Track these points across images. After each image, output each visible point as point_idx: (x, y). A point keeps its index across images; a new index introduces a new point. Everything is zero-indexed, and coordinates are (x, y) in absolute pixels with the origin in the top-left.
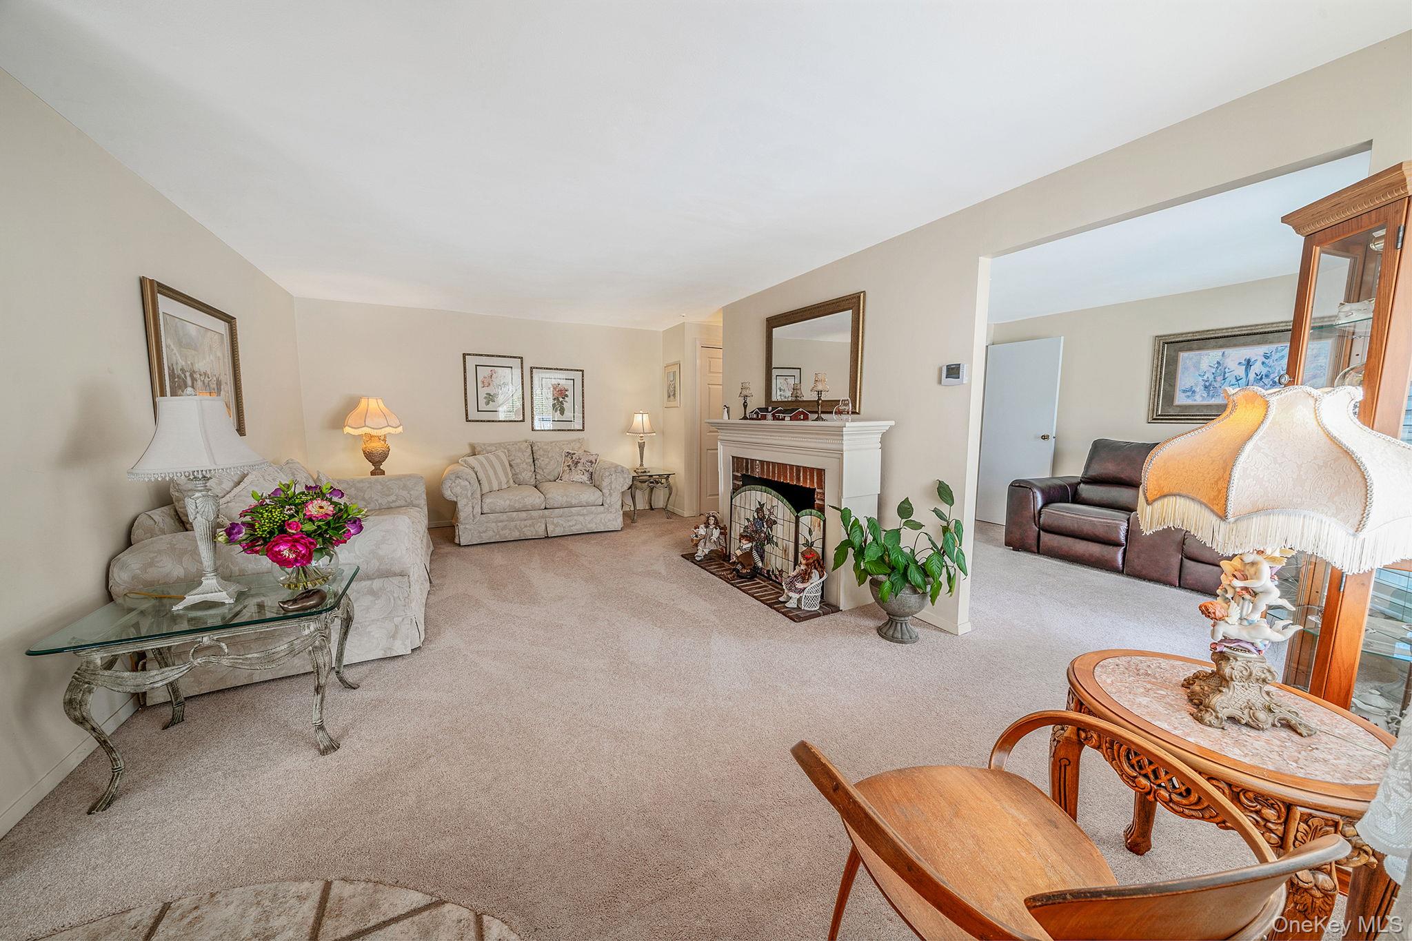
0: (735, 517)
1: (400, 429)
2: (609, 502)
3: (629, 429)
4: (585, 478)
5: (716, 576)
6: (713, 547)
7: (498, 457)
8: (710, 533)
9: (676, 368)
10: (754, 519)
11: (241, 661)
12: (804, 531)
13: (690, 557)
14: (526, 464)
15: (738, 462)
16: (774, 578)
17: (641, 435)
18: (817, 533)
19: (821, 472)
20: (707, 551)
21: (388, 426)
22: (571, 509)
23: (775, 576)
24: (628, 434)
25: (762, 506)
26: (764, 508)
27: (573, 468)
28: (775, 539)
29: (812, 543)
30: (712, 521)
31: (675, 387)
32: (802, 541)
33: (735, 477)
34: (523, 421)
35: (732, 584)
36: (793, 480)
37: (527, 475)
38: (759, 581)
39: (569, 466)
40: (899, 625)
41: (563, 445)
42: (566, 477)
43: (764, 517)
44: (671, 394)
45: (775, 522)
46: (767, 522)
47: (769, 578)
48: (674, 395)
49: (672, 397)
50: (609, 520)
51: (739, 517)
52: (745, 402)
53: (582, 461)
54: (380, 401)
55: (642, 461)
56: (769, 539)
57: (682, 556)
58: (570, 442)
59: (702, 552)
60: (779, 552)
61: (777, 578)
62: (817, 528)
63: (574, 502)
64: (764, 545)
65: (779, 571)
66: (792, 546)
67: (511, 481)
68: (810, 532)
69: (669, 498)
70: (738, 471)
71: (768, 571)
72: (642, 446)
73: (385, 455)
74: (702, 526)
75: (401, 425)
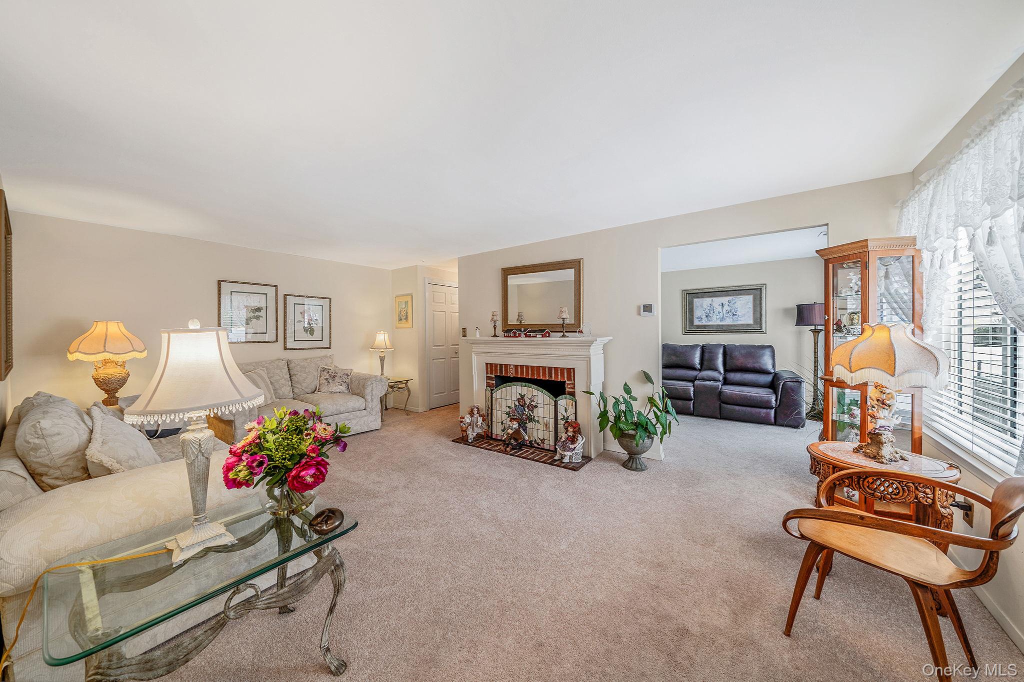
0: (496, 406)
1: (145, 353)
2: (369, 407)
3: (370, 346)
4: (343, 388)
6: (479, 431)
7: (260, 376)
8: (475, 421)
9: (408, 298)
10: (516, 406)
12: (561, 410)
13: (463, 440)
14: (285, 380)
15: (490, 367)
16: (536, 445)
17: (382, 350)
18: (571, 410)
19: (571, 372)
20: (475, 434)
21: (134, 350)
22: (341, 415)
23: (538, 444)
24: (370, 349)
25: (522, 397)
26: (525, 398)
27: (331, 381)
28: (536, 418)
29: (568, 418)
30: (475, 411)
31: (407, 313)
32: (560, 417)
33: (488, 378)
34: (277, 341)
36: (546, 377)
37: (286, 390)
39: (327, 379)
40: (638, 460)
41: (317, 361)
42: (324, 389)
43: (525, 404)
45: (536, 407)
46: (528, 407)
47: (531, 446)
48: (406, 318)
49: (403, 320)
50: (372, 421)
51: (501, 407)
52: (495, 325)
53: (338, 375)
54: (121, 324)
55: (382, 371)
56: (531, 419)
57: (453, 441)
58: (322, 358)
59: (471, 434)
60: (541, 427)
61: (540, 445)
62: (570, 407)
63: (342, 409)
64: (526, 423)
65: (541, 440)
66: (552, 422)
67: (274, 397)
68: (566, 410)
69: (408, 398)
70: (491, 373)
71: (531, 442)
72: (383, 359)
73: (122, 382)
74: (468, 416)
75: (145, 349)
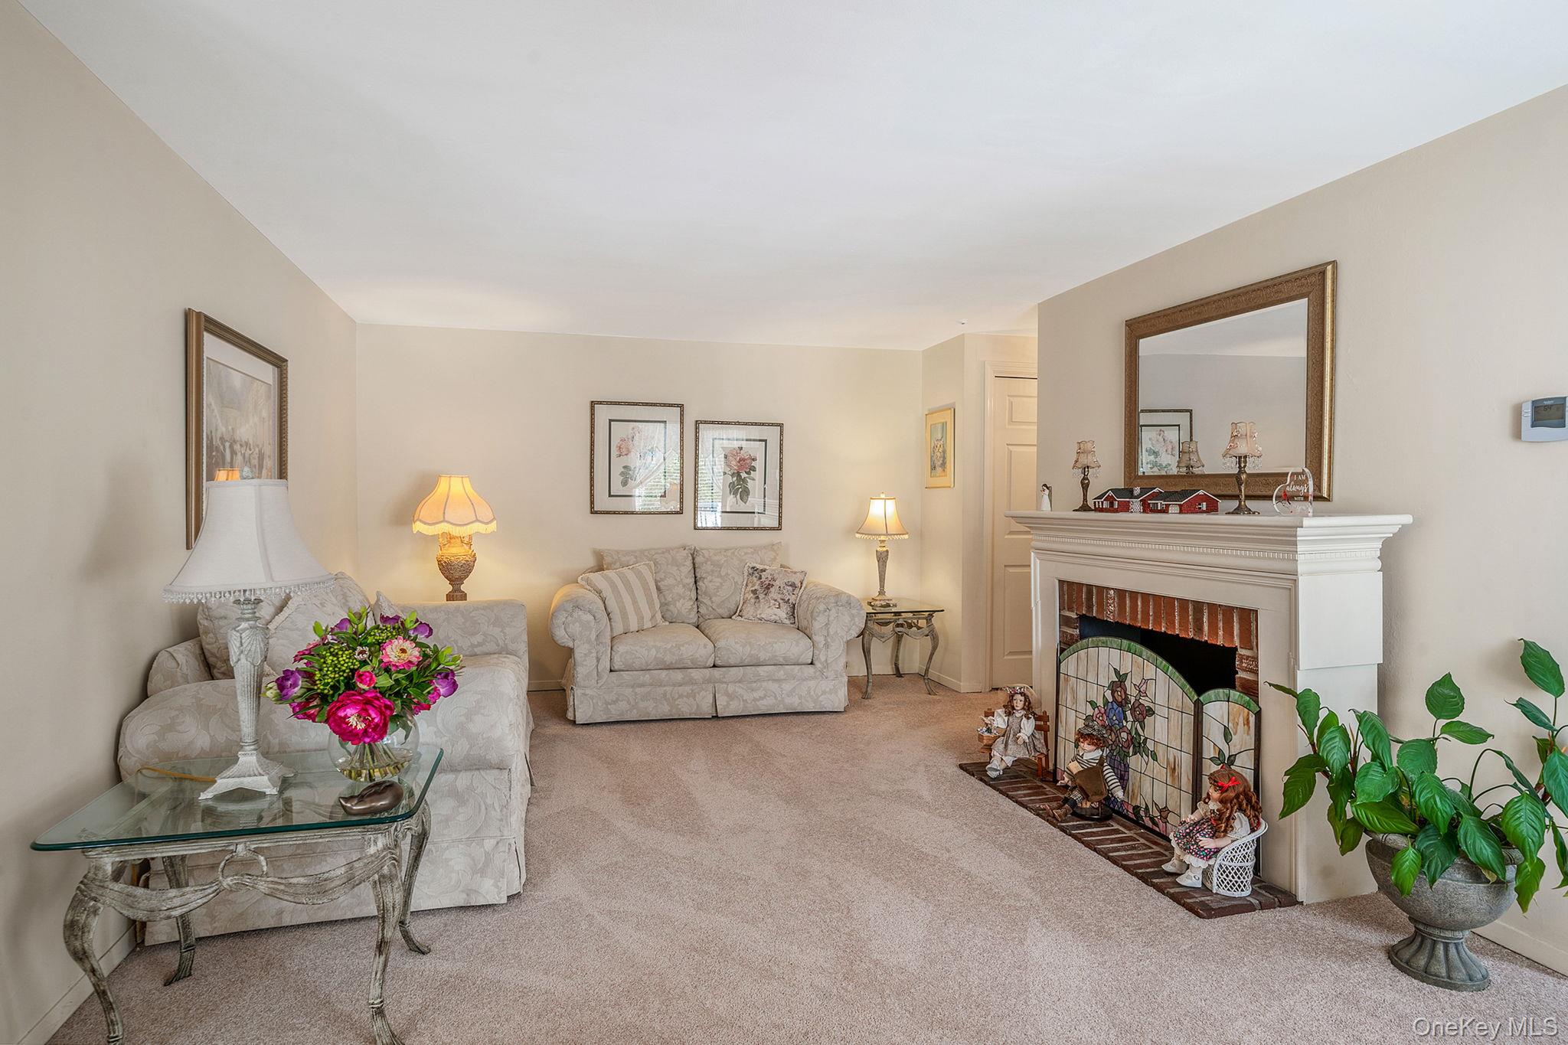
0: (1067, 697)
1: (493, 526)
2: (823, 660)
3: (859, 528)
4: (782, 613)
5: (1030, 809)
6: (1023, 754)
7: (639, 575)
8: (1015, 727)
9: (947, 417)
10: (1106, 702)
11: (282, 887)
12: (1213, 733)
13: (977, 770)
14: (684, 586)
15: (1070, 592)
16: (1149, 824)
17: (883, 538)
18: (1243, 739)
19: (1248, 617)
20: (1009, 761)
21: (477, 520)
22: (760, 669)
23: (1152, 819)
24: (858, 535)
25: (1121, 678)
26: (1128, 683)
27: (761, 596)
28: (1150, 745)
29: (1232, 759)
30: (1019, 701)
31: (944, 452)
32: (1209, 752)
33: (1065, 621)
34: (681, 512)
35: (1063, 829)
36: (1187, 631)
37: (684, 606)
38: (1116, 826)
39: (754, 592)
40: (1440, 948)
41: (746, 554)
42: (749, 611)
43: (1126, 700)
44: (938, 463)
45: (1150, 712)
46: (1133, 710)
47: (1137, 822)
48: (943, 464)
49: (939, 470)
50: (824, 693)
51: (1075, 699)
52: (1084, 479)
53: (777, 583)
54: (466, 481)
55: (882, 586)
56: (1138, 745)
57: (961, 767)
58: (756, 550)
59: (1000, 761)
60: (1158, 770)
61: (1157, 825)
62: (1241, 728)
63: (763, 656)
64: (1127, 755)
65: (1160, 811)
66: (1186, 761)
67: (659, 616)
68: (1227, 735)
69: (932, 654)
70: (1070, 609)
71: (1136, 808)
72: (882, 559)
73: (467, 569)
74: (1001, 711)
75: (494, 519)
